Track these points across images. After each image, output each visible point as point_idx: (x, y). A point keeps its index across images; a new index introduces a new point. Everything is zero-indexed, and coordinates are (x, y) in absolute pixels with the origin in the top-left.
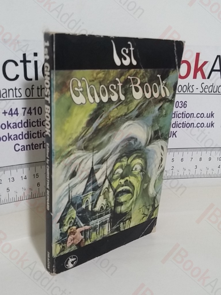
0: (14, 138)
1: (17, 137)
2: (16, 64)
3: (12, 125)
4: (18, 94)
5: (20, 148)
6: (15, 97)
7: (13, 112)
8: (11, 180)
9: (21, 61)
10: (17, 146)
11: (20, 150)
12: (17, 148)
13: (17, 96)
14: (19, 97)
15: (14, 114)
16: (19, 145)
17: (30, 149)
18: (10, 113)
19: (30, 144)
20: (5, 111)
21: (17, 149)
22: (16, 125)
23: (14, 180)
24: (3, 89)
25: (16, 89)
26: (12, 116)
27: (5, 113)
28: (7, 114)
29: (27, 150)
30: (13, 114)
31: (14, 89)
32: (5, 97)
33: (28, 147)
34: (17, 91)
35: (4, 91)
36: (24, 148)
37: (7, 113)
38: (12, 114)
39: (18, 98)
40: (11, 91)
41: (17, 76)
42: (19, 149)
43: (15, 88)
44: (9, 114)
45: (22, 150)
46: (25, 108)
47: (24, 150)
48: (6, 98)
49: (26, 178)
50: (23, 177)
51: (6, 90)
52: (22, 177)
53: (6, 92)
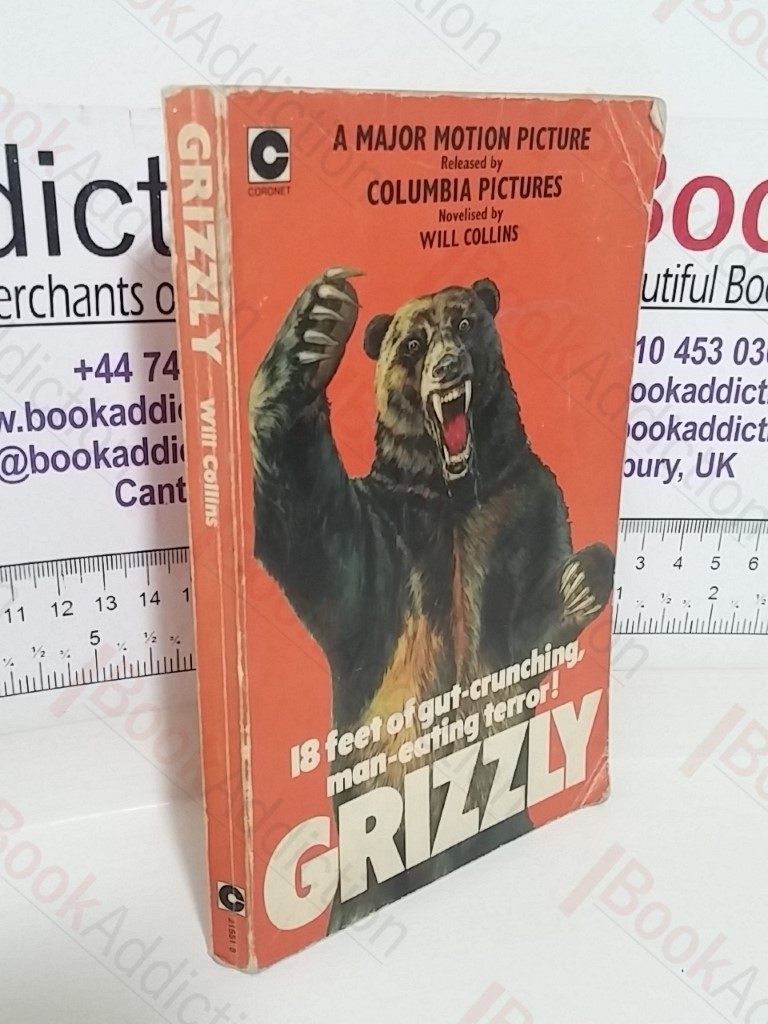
0: (115, 460)
1: (125, 456)
2: (125, 197)
3: (107, 414)
4: (130, 304)
5: (139, 494)
6: (119, 316)
7: (112, 369)
8: (106, 603)
9: (141, 186)
10: (126, 487)
11: (138, 502)
12: (128, 493)
13: (126, 310)
14: (134, 313)
15: (117, 373)
16: (133, 484)
17: (172, 501)
18: (103, 370)
19: (174, 483)
20: (83, 362)
21: (126, 499)
22: (122, 415)
23: (116, 606)
24: (76, 287)
25: (121, 286)
26: (108, 381)
27: (83, 370)
28: (90, 375)
29: (161, 502)
30: (112, 375)
31: (114, 285)
32: (83, 315)
33: (166, 492)
34: (127, 292)
35: (82, 292)
36: (151, 494)
37: (90, 369)
38: (108, 376)
39: (131, 317)
40: (105, 292)
41: (128, 239)
42: (134, 499)
43: (118, 282)
44: (98, 375)
45: (143, 502)
46: (156, 355)
47: (152, 502)
48: (86, 319)
49: (158, 601)
50: (148, 598)
51: (87, 288)
52: (143, 595)
53: (88, 296)
